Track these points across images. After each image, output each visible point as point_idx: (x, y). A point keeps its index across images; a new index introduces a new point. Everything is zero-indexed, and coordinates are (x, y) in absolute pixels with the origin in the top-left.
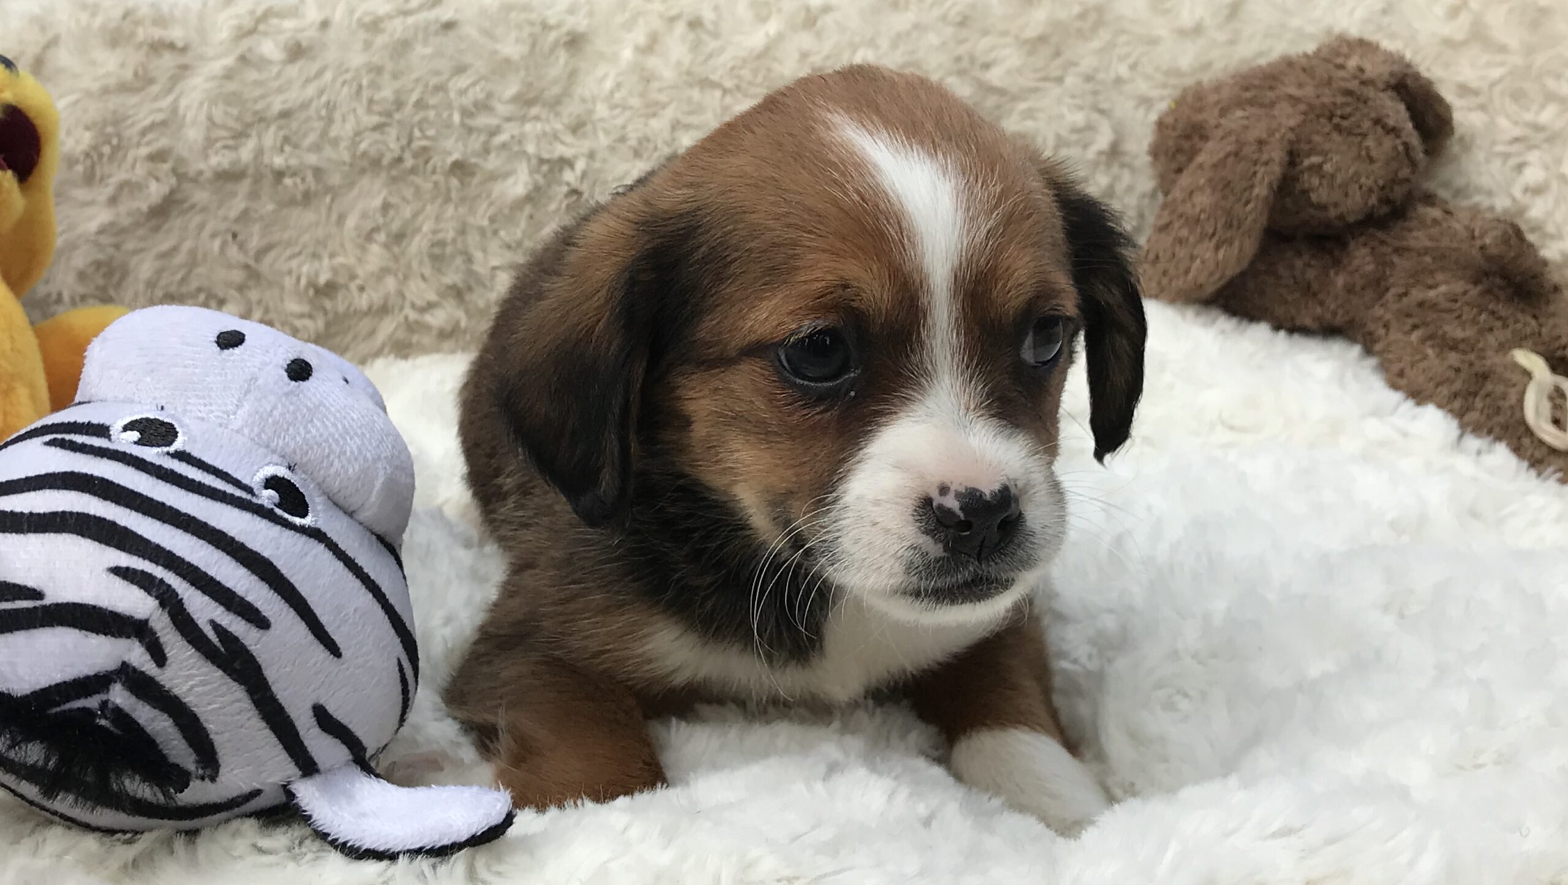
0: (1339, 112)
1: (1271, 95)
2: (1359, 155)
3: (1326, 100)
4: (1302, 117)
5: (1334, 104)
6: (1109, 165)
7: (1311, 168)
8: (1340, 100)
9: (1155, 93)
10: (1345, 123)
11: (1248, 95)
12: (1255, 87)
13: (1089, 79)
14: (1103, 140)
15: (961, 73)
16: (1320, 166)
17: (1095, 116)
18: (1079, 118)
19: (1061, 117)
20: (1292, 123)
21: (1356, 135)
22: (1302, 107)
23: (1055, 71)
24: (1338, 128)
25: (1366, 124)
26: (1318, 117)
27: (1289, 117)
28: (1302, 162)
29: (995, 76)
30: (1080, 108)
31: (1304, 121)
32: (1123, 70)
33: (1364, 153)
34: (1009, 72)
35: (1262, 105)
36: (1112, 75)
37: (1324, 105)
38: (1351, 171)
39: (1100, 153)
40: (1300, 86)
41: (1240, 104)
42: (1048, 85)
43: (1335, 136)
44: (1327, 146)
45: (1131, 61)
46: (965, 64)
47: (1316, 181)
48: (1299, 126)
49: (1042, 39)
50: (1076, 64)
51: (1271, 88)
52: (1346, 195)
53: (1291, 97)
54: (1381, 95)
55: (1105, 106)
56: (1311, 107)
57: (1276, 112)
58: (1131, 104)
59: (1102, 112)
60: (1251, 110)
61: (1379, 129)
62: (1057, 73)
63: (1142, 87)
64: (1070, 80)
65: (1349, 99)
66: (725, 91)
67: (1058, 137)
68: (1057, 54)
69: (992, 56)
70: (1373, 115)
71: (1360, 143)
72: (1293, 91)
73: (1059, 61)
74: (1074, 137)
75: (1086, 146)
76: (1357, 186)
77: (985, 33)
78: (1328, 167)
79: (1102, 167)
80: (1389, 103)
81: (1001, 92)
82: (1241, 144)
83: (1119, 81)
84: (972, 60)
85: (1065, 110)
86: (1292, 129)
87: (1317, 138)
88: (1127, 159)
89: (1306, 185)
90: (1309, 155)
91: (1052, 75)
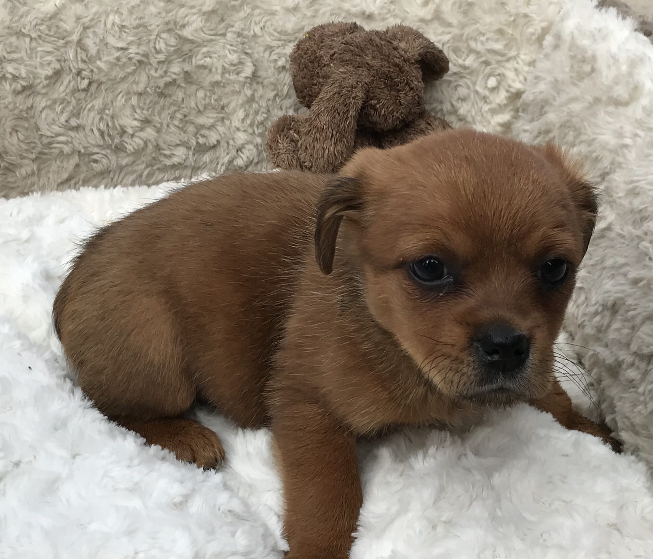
2: (395, 102)
6: (251, 84)
7: (371, 105)
9: (274, 43)
13: (239, 35)
14: (248, 70)
15: (169, 31)
16: (375, 106)
17: (243, 56)
18: (234, 57)
19: (226, 56)
23: (221, 29)
29: (187, 33)
30: (235, 52)
32: (257, 30)
34: (196, 30)
36: (252, 32)
39: (247, 78)
42: (218, 38)
45: (262, 25)
46: (171, 26)
49: (213, 12)
50: (233, 26)
54: (412, 67)
55: (249, 51)
58: (262, 49)
59: (246, 54)
61: (407, 88)
62: (223, 31)
63: (268, 40)
64: (229, 35)
66: (31, 39)
67: (224, 68)
68: (223, 20)
69: (186, 20)
73: (223, 25)
74: (232, 68)
75: (238, 74)
77: (182, 6)
79: (247, 85)
81: (192, 42)
83: (255, 36)
84: (175, 23)
85: (227, 53)
88: (260, 80)
90: (371, 100)
91: (220, 32)
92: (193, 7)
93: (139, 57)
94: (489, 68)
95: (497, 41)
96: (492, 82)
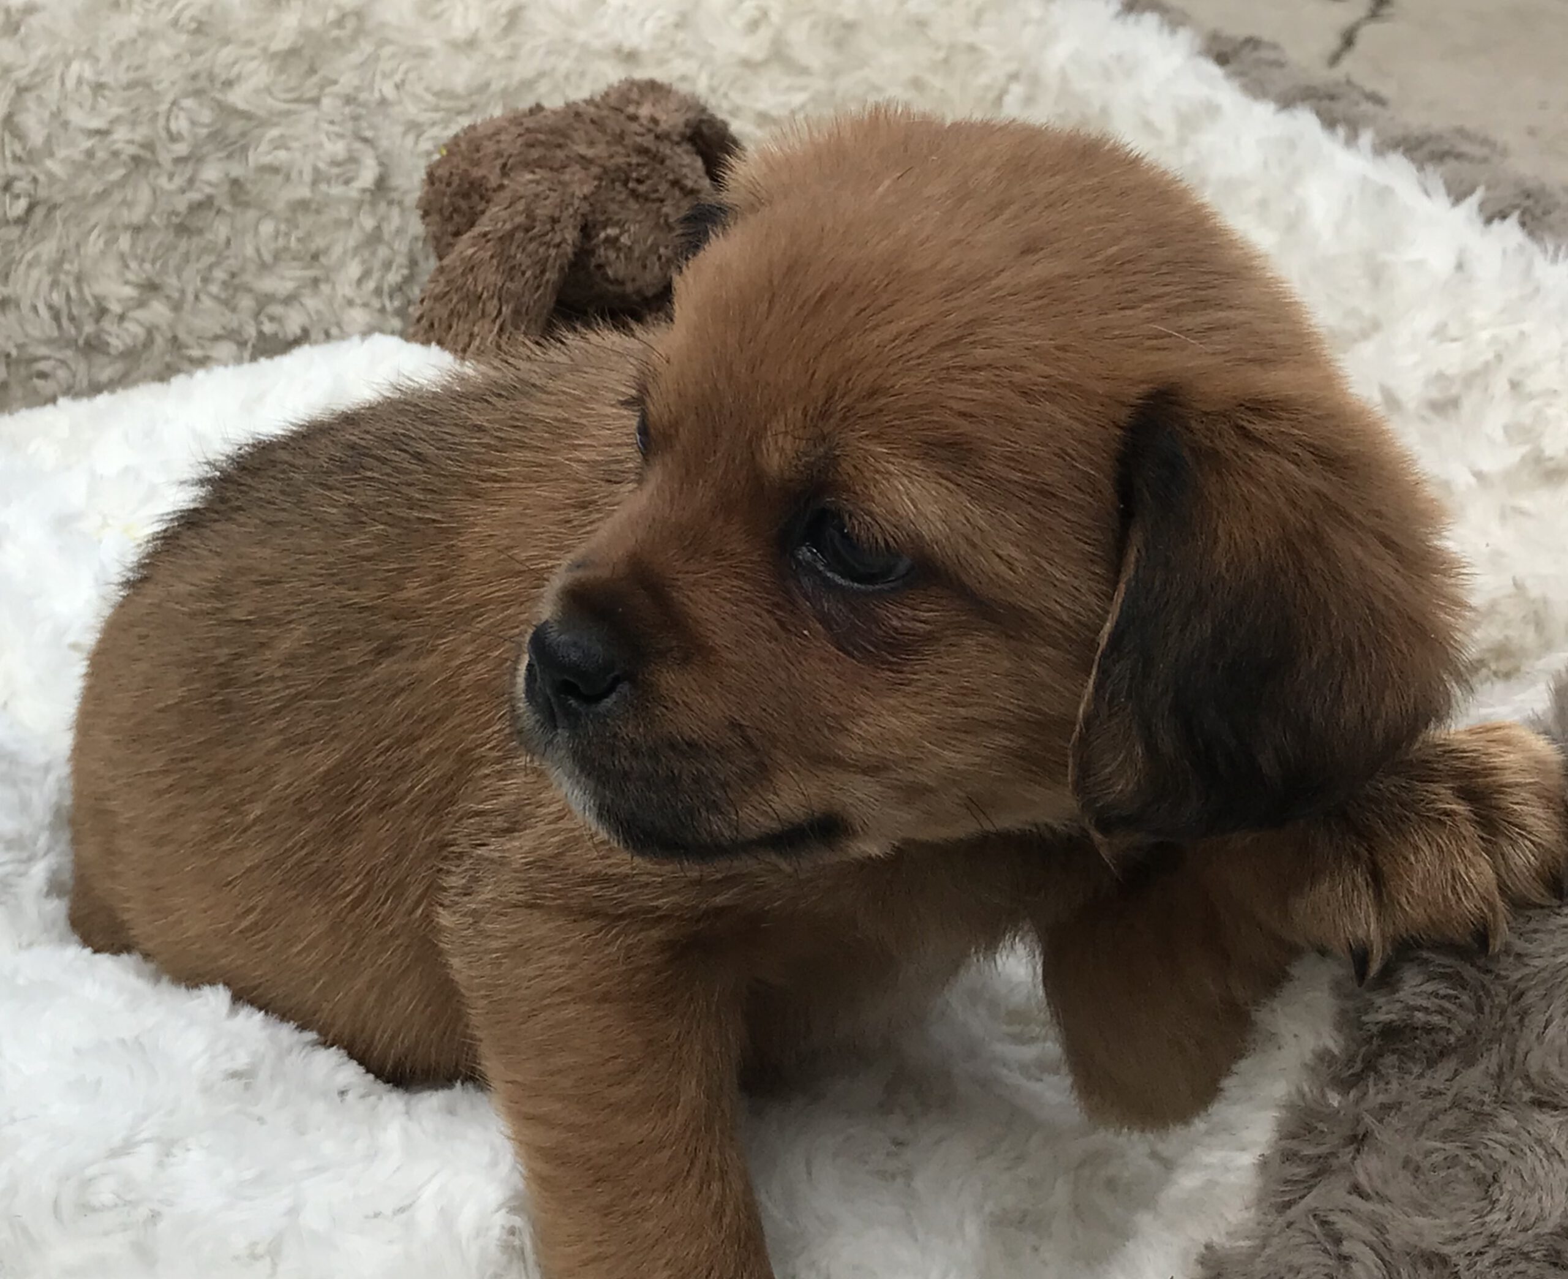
0: (634, 175)
1: (560, 154)
2: (657, 224)
3: (620, 160)
4: (596, 183)
5: (630, 165)
6: (373, 204)
7: (607, 239)
8: (634, 160)
9: (425, 117)
10: (642, 188)
11: (535, 153)
12: (542, 143)
13: (349, 100)
14: (367, 176)
15: (198, 93)
16: (617, 239)
17: (358, 145)
18: (338, 149)
19: (320, 146)
20: (587, 189)
21: (654, 201)
22: (595, 170)
23: (310, 88)
24: (634, 193)
25: (663, 187)
26: (613, 181)
27: (582, 182)
28: (597, 235)
29: (237, 97)
30: (340, 136)
31: (598, 187)
32: (388, 89)
33: (662, 221)
34: (257, 91)
35: (551, 169)
36: (377, 95)
37: (618, 168)
38: (649, 242)
39: (364, 191)
40: (591, 143)
41: (529, 165)
42: (302, 107)
43: (634, 205)
44: (622, 216)
45: (397, 78)
46: (202, 83)
47: (612, 255)
48: (593, 194)
49: (293, 53)
50: (335, 82)
51: (560, 146)
52: (645, 267)
53: (583, 157)
54: (679, 150)
55: (369, 134)
56: (605, 170)
57: (566, 177)
58: (399, 129)
59: (365, 140)
60: (540, 173)
61: (677, 193)
62: (313, 93)
63: (412, 110)
64: (326, 102)
65: (643, 159)
67: (316, 170)
68: (312, 71)
69: (235, 70)
70: (671, 177)
71: (659, 209)
72: (582, 149)
73: (315, 79)
74: (335, 171)
75: (347, 182)
76: (655, 258)
77: (225, 41)
78: (624, 239)
79: (366, 207)
80: (687, 160)
81: (246, 116)
82: (530, 215)
83: (383, 102)
84: (211, 78)
85: (323, 138)
86: (585, 198)
87: (613, 207)
88: (395, 195)
89: (603, 259)
90: (605, 228)
91: (309, 96)
92: (248, 43)
93: (133, 150)
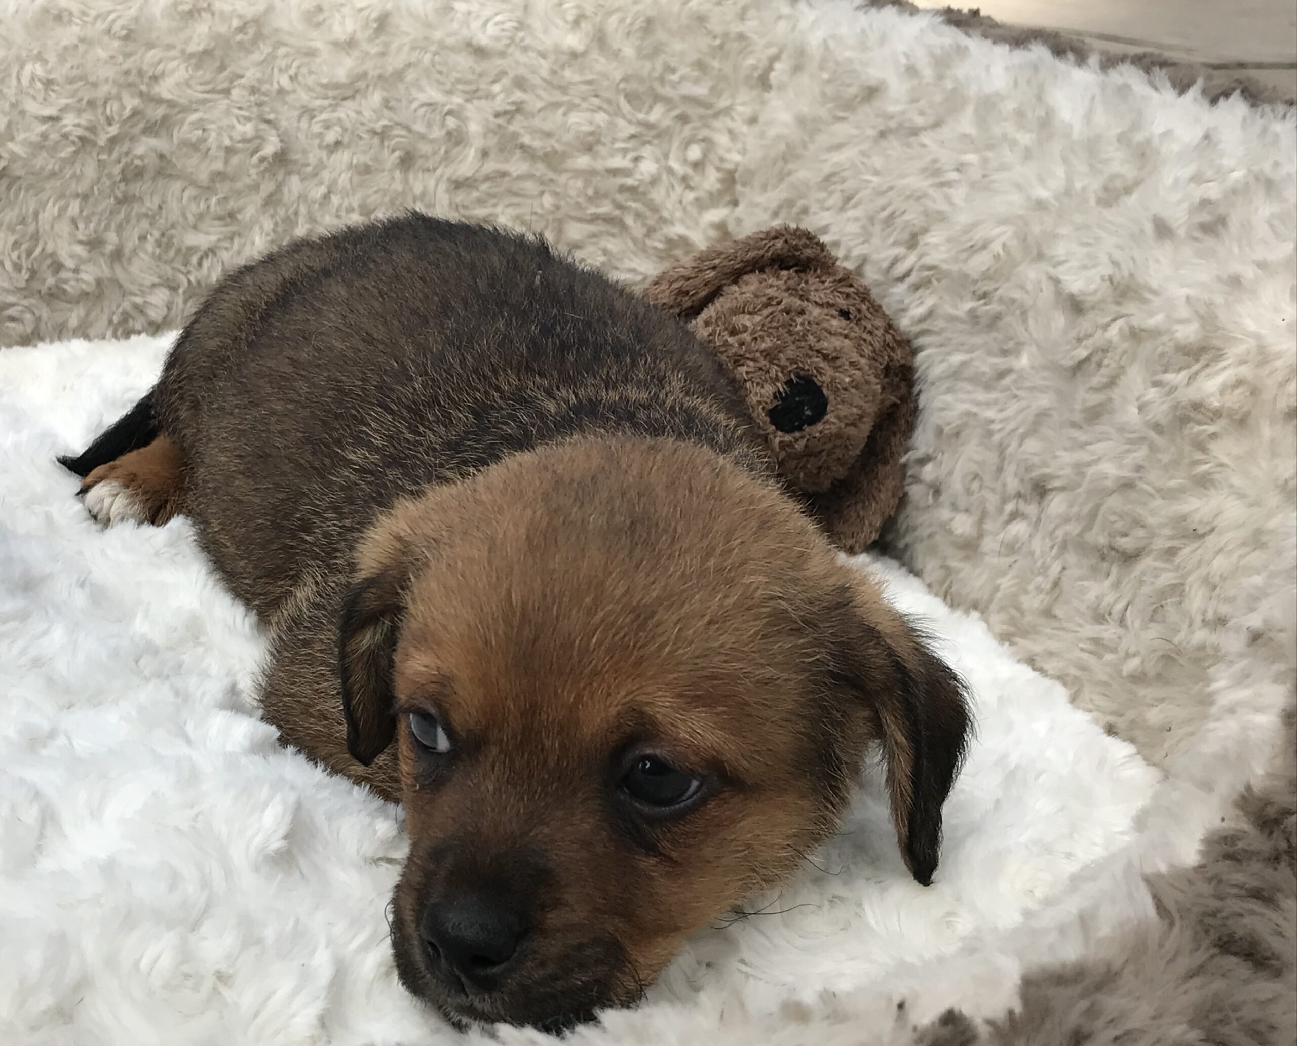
6: (273, 170)
13: (253, 90)
14: (271, 147)
15: (130, 86)
17: (264, 126)
18: (248, 129)
19: (233, 127)
23: (221, 84)
29: (165, 89)
30: (248, 119)
32: (285, 82)
34: (178, 84)
36: (276, 86)
39: (267, 159)
42: (217, 96)
45: (292, 72)
46: (133, 78)
49: (207, 53)
50: (242, 77)
55: (271, 117)
58: (296, 113)
59: (268, 122)
62: (225, 85)
63: (304, 97)
64: (235, 93)
68: (222, 68)
69: (159, 68)
73: (225, 74)
74: (242, 146)
77: (150, 46)
79: (268, 174)
81: (170, 103)
83: (281, 91)
85: (235, 122)
91: (219, 87)
92: (170, 47)
93: (80, 132)
94: (688, 128)
95: (696, 81)
96: (695, 153)
